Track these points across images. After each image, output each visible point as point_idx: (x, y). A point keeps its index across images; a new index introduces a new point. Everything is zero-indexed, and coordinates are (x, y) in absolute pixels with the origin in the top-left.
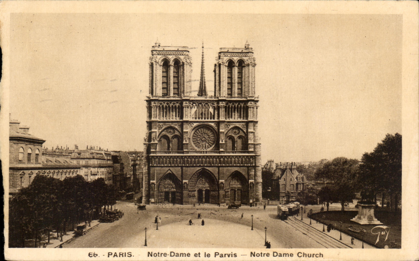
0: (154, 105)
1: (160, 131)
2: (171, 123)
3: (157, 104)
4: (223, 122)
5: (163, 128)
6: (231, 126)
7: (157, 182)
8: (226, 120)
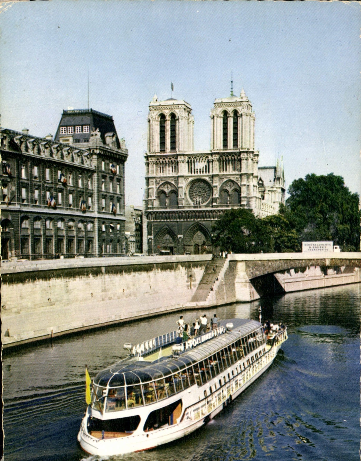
0: (151, 161)
1: (158, 186)
2: (167, 179)
3: (154, 160)
4: (218, 175)
5: (161, 184)
6: (225, 180)
7: (154, 237)
8: (220, 174)
